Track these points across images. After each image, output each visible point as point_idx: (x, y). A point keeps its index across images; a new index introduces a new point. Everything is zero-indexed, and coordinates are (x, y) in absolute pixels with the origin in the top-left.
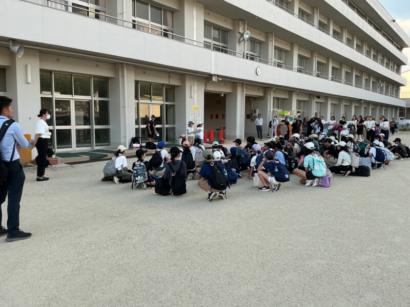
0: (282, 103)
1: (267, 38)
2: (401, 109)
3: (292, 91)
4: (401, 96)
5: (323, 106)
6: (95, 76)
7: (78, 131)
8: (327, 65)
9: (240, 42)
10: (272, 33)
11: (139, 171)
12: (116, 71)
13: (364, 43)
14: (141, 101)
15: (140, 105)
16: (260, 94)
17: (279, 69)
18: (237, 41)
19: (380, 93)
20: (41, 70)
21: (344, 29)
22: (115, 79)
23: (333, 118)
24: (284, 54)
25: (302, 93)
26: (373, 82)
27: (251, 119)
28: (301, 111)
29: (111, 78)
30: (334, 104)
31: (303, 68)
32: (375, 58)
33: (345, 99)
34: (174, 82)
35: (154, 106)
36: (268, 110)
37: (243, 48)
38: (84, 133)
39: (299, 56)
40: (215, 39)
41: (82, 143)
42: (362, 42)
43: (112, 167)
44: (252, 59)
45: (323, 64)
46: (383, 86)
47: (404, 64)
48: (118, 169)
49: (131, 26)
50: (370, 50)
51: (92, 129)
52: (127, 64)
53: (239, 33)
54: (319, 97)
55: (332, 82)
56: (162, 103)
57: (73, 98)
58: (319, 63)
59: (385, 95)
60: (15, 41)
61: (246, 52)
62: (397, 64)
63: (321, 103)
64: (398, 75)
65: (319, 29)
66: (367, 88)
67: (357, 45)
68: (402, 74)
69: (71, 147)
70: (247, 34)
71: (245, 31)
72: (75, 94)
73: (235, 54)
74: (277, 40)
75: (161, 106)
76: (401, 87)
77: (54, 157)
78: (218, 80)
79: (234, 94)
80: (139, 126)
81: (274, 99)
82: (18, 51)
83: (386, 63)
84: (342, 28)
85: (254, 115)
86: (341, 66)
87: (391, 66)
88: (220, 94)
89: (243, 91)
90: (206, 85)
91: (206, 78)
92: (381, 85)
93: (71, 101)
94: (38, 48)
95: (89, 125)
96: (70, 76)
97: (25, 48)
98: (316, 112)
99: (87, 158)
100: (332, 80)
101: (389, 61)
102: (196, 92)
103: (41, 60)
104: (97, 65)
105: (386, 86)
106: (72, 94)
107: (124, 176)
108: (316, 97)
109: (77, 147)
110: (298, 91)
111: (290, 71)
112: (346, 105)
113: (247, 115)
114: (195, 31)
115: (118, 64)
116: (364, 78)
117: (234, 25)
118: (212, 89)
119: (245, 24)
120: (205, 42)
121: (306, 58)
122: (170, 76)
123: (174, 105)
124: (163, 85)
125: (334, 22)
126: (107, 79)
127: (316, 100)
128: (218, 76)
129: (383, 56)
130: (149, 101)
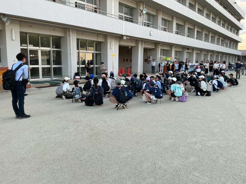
0: (166, 53)
1: (157, 13)
2: (239, 56)
3: (172, 45)
4: (239, 49)
5: (191, 54)
6: (52, 36)
7: (43, 69)
8: (194, 29)
9: (141, 15)
10: (160, 10)
11: (76, 92)
12: (65, 33)
13: (217, 16)
14: (81, 51)
15: (80, 53)
16: (153, 47)
17: (164, 32)
18: (139, 14)
19: (226, 47)
20: (21, 32)
21: (205, 8)
22: (65, 38)
23: (197, 62)
24: (168, 23)
25: (178, 46)
26: (222, 40)
27: (147, 62)
28: (177, 57)
29: (63, 37)
30: (198, 53)
31: (179, 31)
32: (223, 26)
33: (204, 50)
34: (101, 40)
35: (89, 54)
36: (158, 57)
37: (142, 19)
38: (47, 69)
39: (177, 24)
40: (125, 14)
41: (46, 75)
42: (216, 16)
43: (61, 90)
44: (148, 26)
45: (191, 29)
46: (228, 43)
47: (241, 29)
48: (65, 91)
49: (74, 6)
50: (221, 20)
51: (52, 68)
52: (72, 29)
53: (140, 10)
54: (188, 49)
55: (197, 40)
56: (93, 52)
57: (40, 49)
58: (189, 28)
59: (229, 48)
60: (4, 15)
61: (144, 21)
62: (237, 29)
63: (190, 52)
64: (237, 36)
65: (189, 8)
66: (218, 44)
67: (212, 17)
68: (239, 36)
69: (39, 78)
70: (145, 10)
71: (144, 9)
72: (41, 47)
73: (137, 23)
74: (163, 14)
75: (93, 54)
76: (239, 43)
77: (29, 84)
78: (127, 38)
79: (137, 47)
80: (80, 66)
81: (161, 50)
82: (6, 21)
83: (230, 28)
84: (203, 7)
85: (149, 59)
86: (202, 30)
87: (233, 31)
88: (128, 47)
89: (142, 45)
90: (120, 41)
91: (120, 37)
92: (227, 42)
93: (39, 51)
94: (18, 19)
95: (50, 65)
96: (38, 36)
97: (11, 19)
98: (187, 58)
99: (48, 84)
100: (197, 39)
101: (232, 28)
102: (113, 46)
103: (20, 26)
104: (54, 29)
105: (229, 43)
106: (39, 46)
107: (68, 95)
108: (187, 49)
109: (43, 78)
110: (176, 45)
111: (170, 34)
112: (205, 54)
113: (145, 60)
114: (113, 9)
115: (67, 28)
116: (216, 37)
117: (137, 5)
118: (124, 44)
119: (144, 4)
120: (119, 15)
121: (181, 25)
122: (98, 36)
123: (100, 54)
124: (94, 41)
125: (198, 3)
126: (60, 38)
127: (187, 51)
128: (127, 36)
129: (228, 25)
130: (85, 51)
